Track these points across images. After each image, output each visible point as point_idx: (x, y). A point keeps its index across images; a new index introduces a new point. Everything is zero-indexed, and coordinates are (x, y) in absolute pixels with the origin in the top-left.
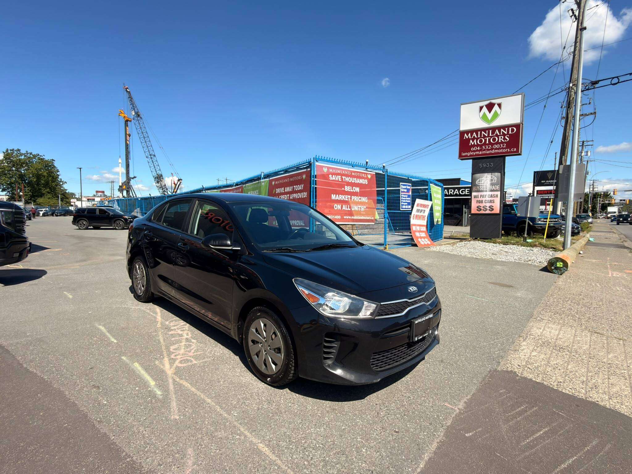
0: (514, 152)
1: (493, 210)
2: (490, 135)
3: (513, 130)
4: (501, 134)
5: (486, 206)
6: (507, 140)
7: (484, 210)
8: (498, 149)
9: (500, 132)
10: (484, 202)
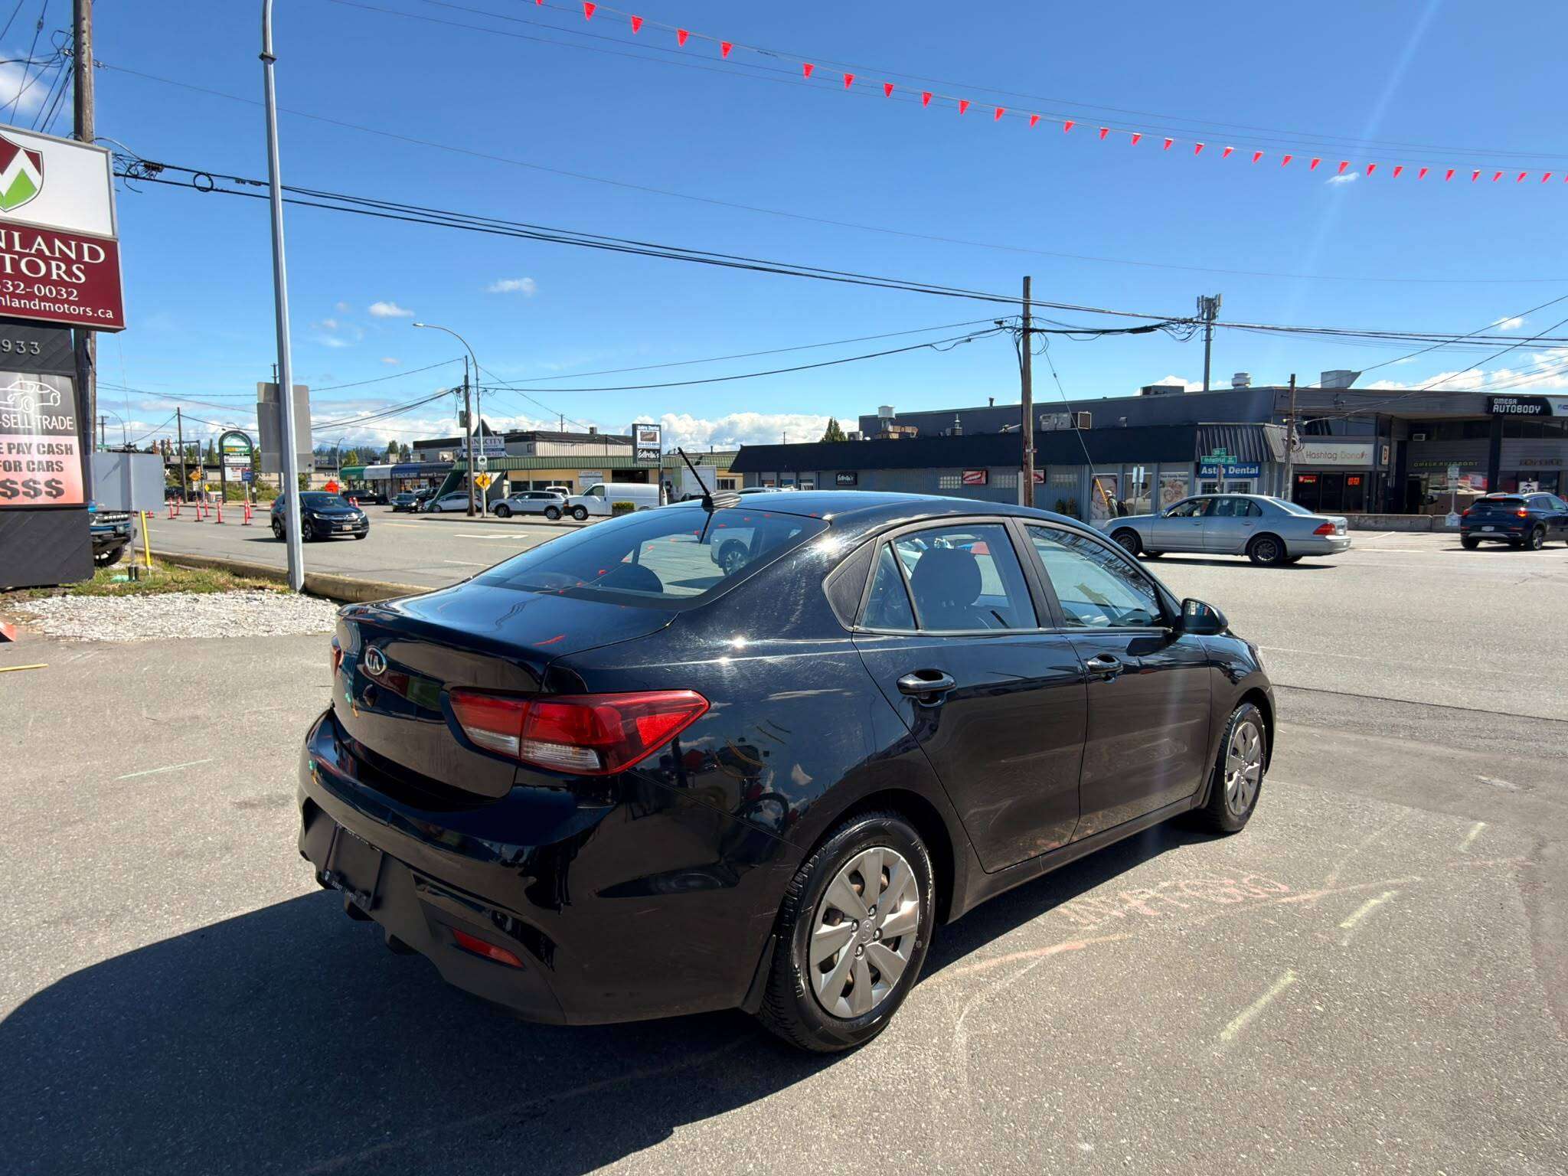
0: (106, 321)
1: (60, 492)
2: (17, 248)
3: (94, 254)
4: (57, 255)
5: (35, 482)
6: (78, 278)
7: (26, 494)
8: (55, 301)
9: (51, 248)
10: (24, 466)
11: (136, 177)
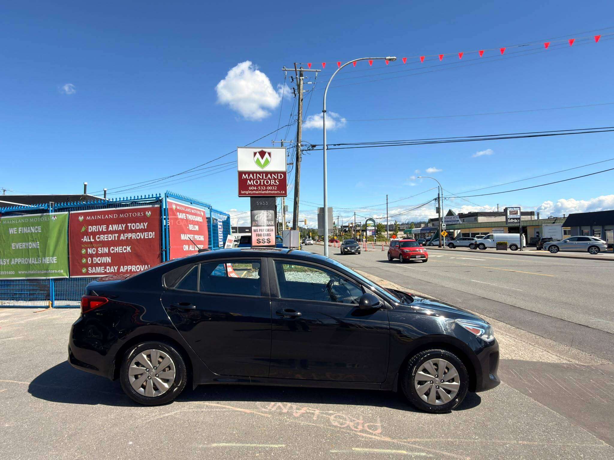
0: (283, 194)
1: (270, 242)
2: (264, 178)
3: (281, 176)
4: (273, 178)
5: (264, 239)
6: (277, 183)
7: (262, 242)
8: (271, 190)
9: (271, 176)
10: (262, 235)
11: (309, 150)
